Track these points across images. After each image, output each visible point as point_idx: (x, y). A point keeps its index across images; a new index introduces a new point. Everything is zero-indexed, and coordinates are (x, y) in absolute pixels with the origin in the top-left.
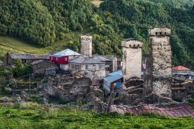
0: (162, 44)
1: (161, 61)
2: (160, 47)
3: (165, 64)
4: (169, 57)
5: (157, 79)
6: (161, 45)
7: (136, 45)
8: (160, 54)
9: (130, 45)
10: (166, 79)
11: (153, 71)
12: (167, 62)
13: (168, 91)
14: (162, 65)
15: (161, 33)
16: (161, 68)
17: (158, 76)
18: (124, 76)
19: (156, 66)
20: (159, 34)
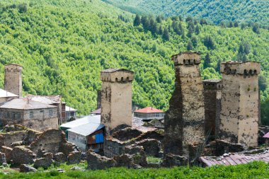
0: (192, 75)
1: (192, 99)
2: (189, 79)
3: (197, 102)
4: (201, 93)
5: (188, 124)
6: (190, 77)
7: (125, 77)
8: (191, 89)
9: (116, 79)
10: (198, 122)
11: (183, 112)
12: (199, 100)
13: (201, 139)
14: (193, 104)
15: (189, 61)
16: (192, 107)
17: (189, 119)
18: (107, 125)
19: (186, 105)
20: (187, 63)
